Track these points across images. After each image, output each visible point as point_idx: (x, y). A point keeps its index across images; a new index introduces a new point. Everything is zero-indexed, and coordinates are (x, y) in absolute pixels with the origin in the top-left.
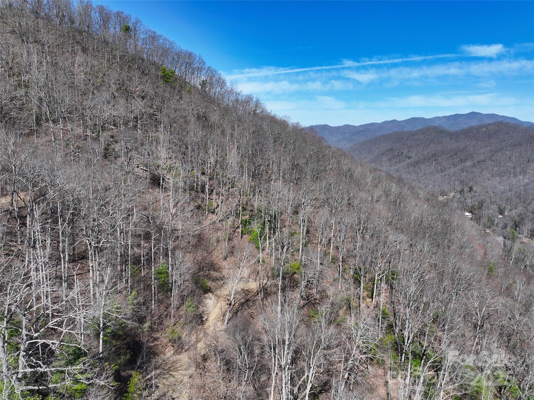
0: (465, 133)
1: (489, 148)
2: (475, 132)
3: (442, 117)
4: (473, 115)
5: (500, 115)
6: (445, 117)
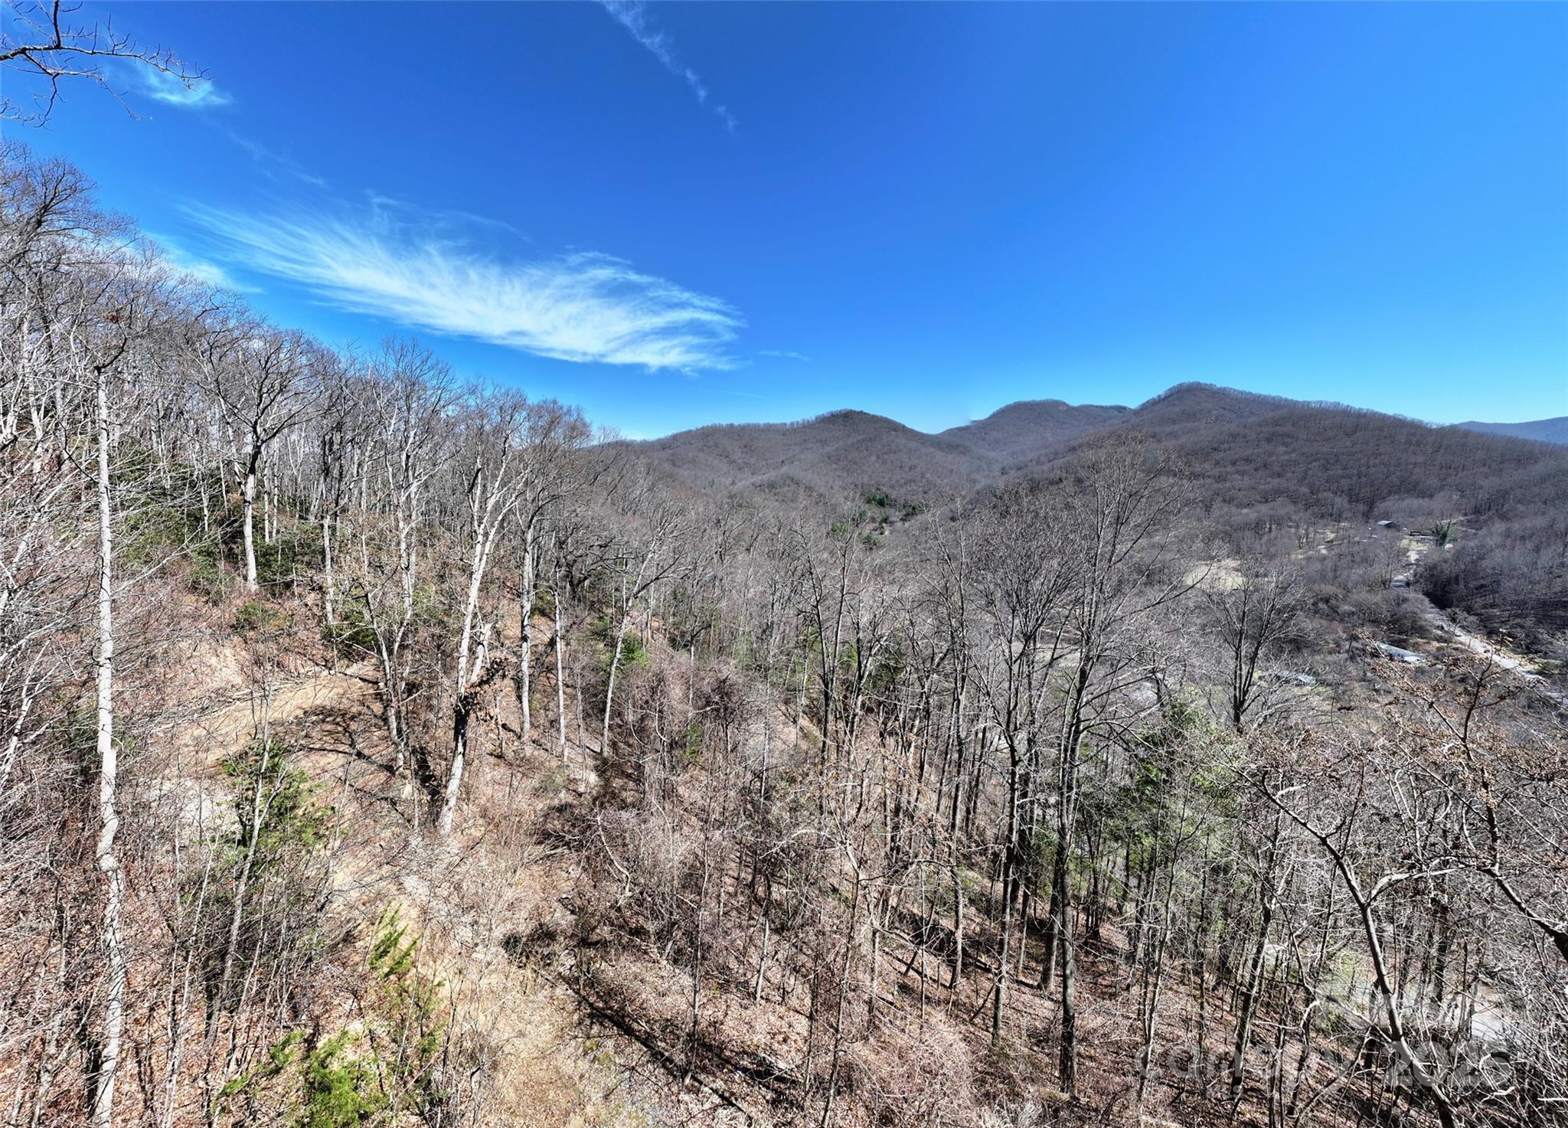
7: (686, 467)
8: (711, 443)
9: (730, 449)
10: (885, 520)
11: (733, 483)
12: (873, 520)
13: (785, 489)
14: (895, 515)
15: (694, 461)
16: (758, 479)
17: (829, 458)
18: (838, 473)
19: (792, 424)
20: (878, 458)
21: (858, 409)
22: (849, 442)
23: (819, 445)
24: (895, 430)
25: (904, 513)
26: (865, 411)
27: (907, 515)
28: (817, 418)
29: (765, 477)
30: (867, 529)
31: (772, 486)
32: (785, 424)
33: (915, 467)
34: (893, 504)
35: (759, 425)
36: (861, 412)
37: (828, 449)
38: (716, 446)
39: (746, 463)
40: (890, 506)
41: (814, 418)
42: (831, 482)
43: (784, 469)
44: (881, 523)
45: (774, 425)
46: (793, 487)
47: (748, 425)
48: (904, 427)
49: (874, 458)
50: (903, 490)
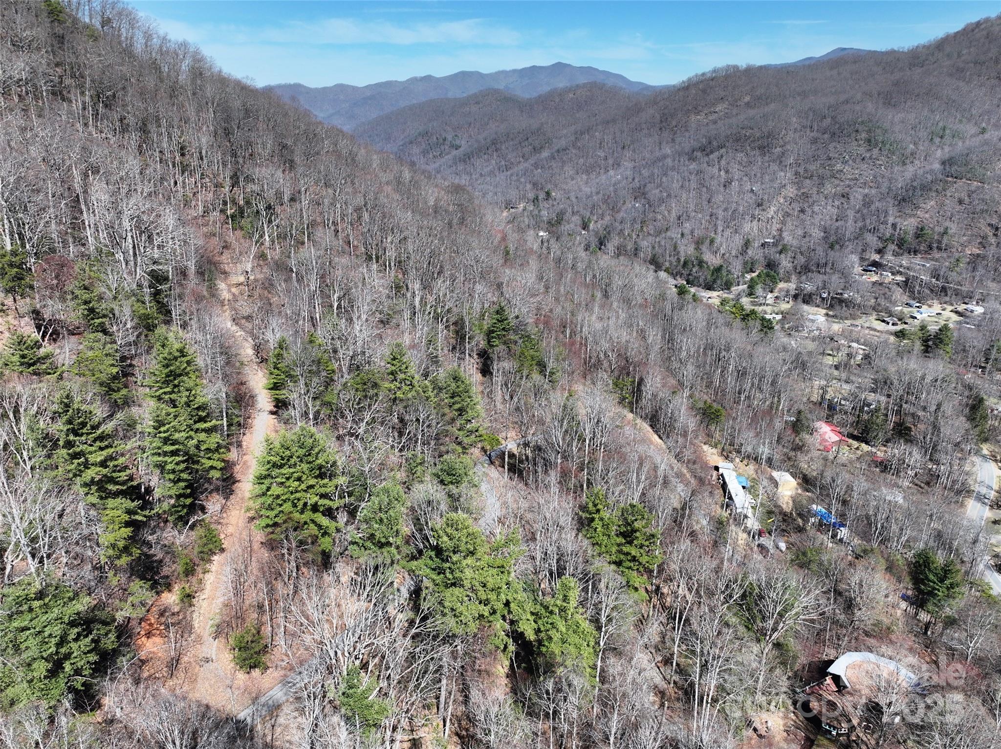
1: (573, 128)
2: (557, 100)
3: (510, 71)
4: (558, 68)
5: (601, 69)
6: (514, 71)
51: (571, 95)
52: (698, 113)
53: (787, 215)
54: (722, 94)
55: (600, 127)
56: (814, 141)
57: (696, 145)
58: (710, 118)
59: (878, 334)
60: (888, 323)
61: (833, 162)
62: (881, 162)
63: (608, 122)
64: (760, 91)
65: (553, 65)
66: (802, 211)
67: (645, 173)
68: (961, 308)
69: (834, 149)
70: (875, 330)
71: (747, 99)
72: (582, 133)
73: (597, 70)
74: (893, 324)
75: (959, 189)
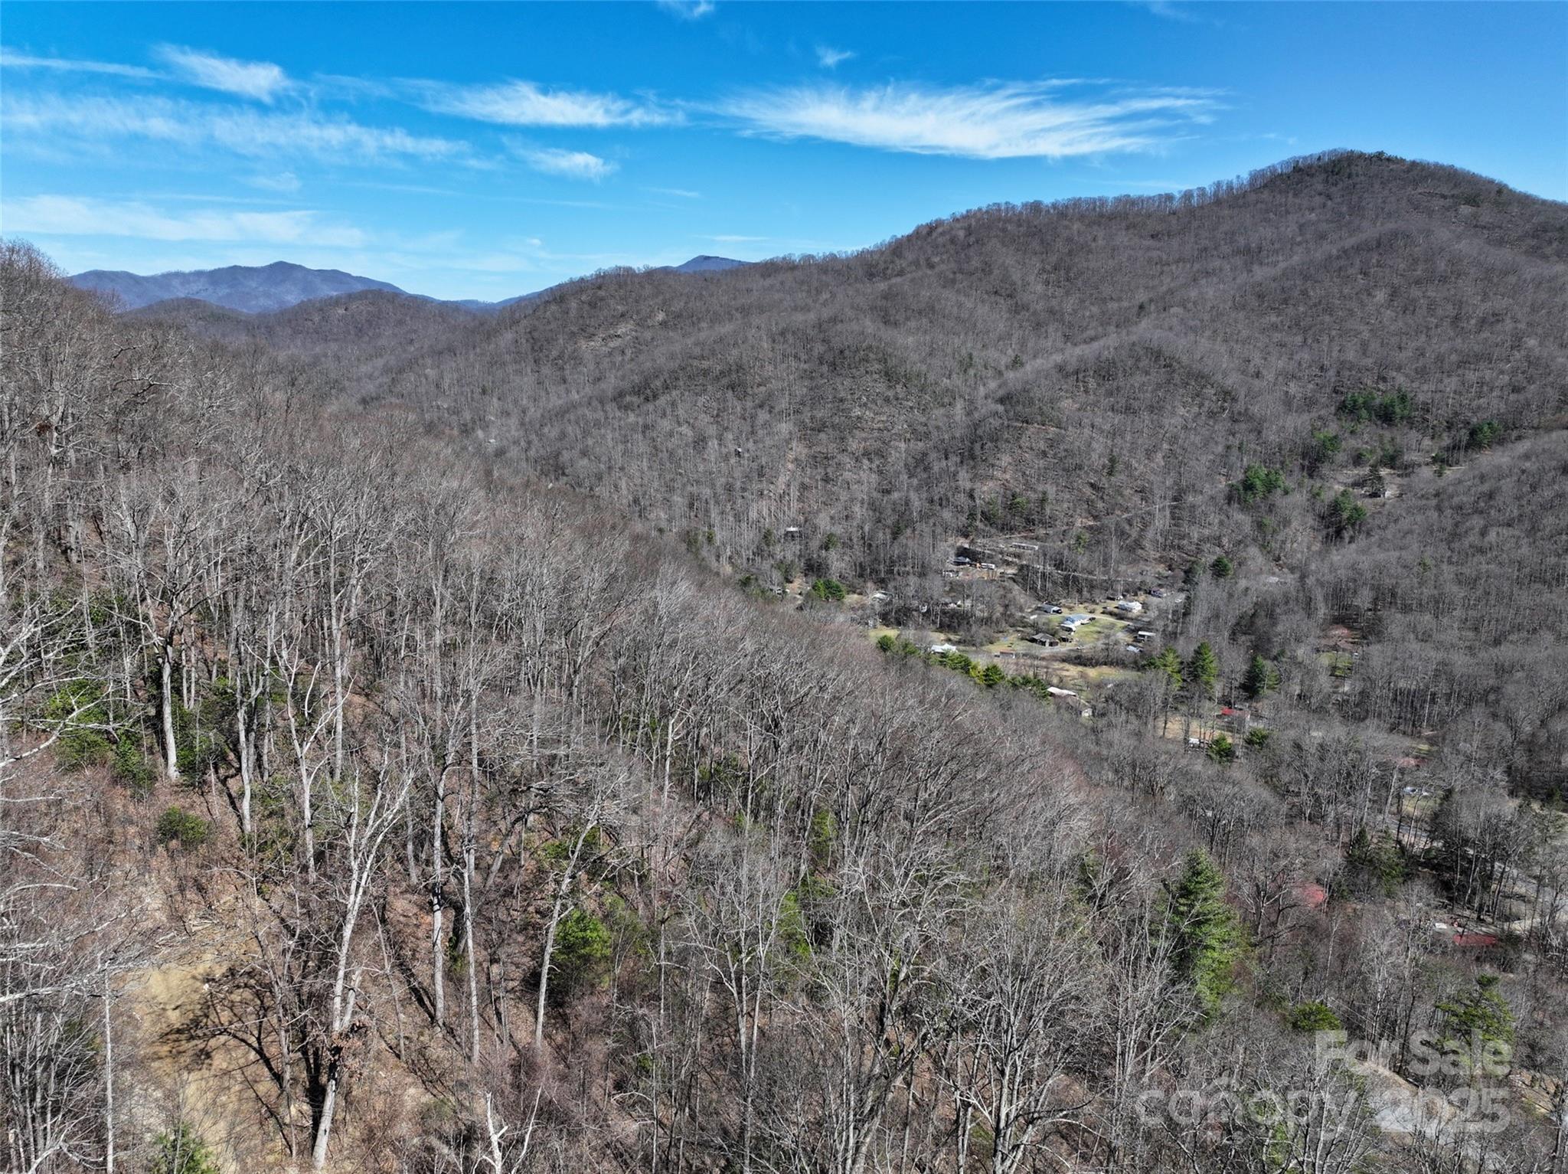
0: (290, 321)
1: (380, 362)
2: (317, 319)
3: (191, 274)
4: (282, 271)
5: (354, 274)
6: (199, 274)
7: (912, 324)
8: (976, 263)
9: (1016, 276)
10: (1391, 460)
11: (1017, 363)
12: (1358, 460)
13: (1138, 379)
14: (1418, 446)
15: (929, 311)
16: (1074, 354)
17: (1261, 297)
18: (1277, 336)
19: (1188, 196)
20: (1394, 294)
21: (1370, 149)
22: (1318, 256)
23: (1238, 261)
24: (1473, 201)
25: (1446, 441)
26: (1390, 152)
27: (1455, 447)
28: (1255, 177)
29: (1087, 351)
30: (1337, 483)
31: (1105, 371)
32: (1169, 197)
33: (1497, 317)
34: (1418, 417)
35: (1103, 201)
36: (1379, 156)
37: (1260, 273)
38: (986, 269)
39: (1051, 312)
40: (1411, 422)
41: (1245, 176)
42: (1257, 360)
43: (1146, 330)
44: (1374, 468)
45: (1141, 200)
46: (1157, 375)
47: (1077, 203)
48: (1501, 190)
49: (1381, 296)
50: (1451, 383)
51: (341, 311)
52: (591, 336)
53: (804, 487)
54: (620, 308)
55: (429, 361)
56: (808, 375)
57: (626, 385)
58: (612, 345)
59: (1044, 663)
60: (1043, 644)
61: (846, 405)
62: (910, 404)
63: (440, 353)
64: (677, 306)
65: (271, 266)
66: (826, 480)
67: (552, 432)
68: (1111, 606)
69: (843, 386)
70: (1036, 658)
71: (661, 316)
72: (401, 371)
73: (349, 275)
74: (1051, 644)
75: (1034, 436)
